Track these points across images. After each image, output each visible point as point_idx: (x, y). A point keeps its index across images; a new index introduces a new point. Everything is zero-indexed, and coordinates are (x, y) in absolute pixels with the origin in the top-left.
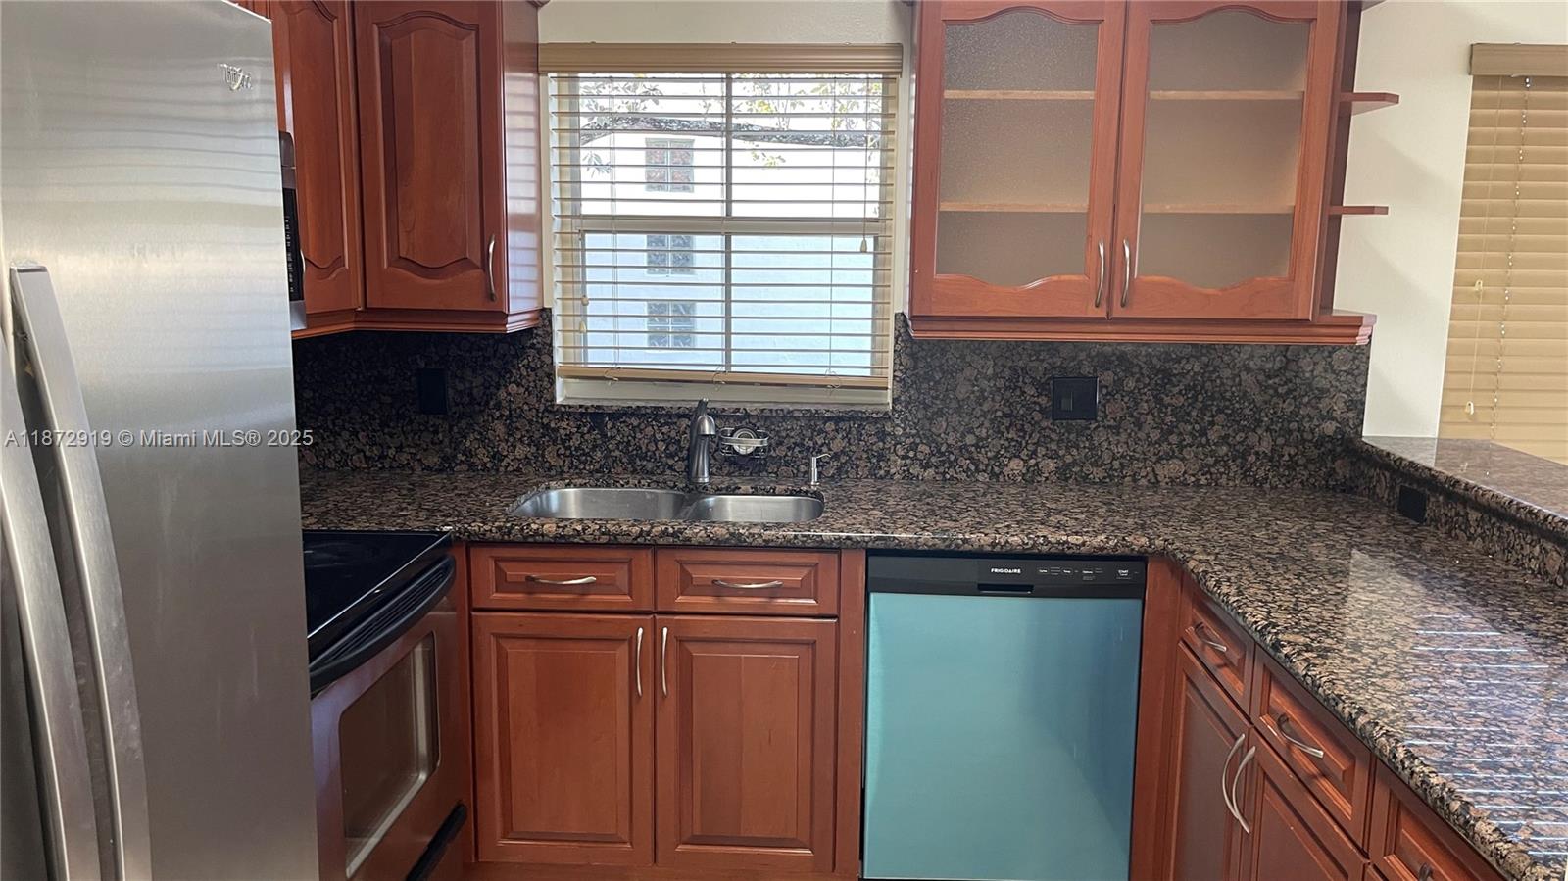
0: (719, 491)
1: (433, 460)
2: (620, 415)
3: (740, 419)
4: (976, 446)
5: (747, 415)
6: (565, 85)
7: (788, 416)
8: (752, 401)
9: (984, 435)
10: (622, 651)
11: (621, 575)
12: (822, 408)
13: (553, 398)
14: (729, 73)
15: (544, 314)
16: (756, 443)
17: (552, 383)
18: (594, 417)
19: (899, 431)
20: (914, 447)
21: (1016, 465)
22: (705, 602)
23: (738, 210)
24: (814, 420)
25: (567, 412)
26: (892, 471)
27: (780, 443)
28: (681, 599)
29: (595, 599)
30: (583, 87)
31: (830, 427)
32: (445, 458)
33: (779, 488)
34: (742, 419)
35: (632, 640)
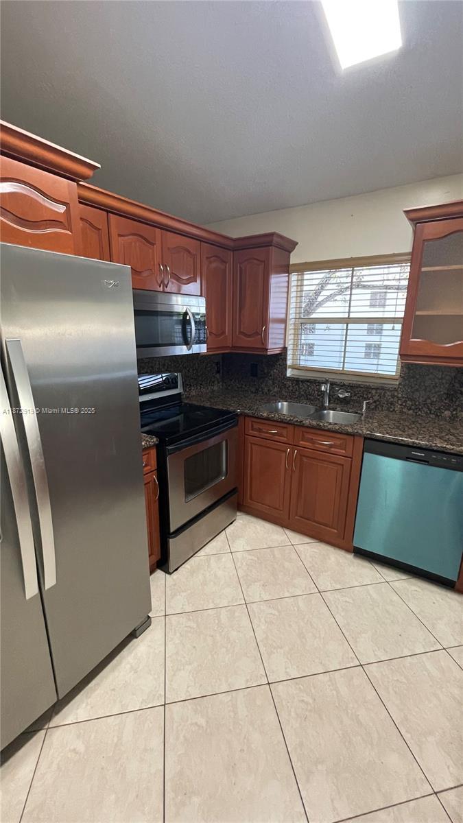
0: (330, 409)
1: (253, 390)
2: (304, 381)
3: (342, 386)
4: (431, 404)
5: (344, 385)
6: (300, 277)
7: (359, 386)
8: (347, 380)
9: (435, 400)
10: (284, 454)
11: (284, 432)
12: (371, 385)
13: (286, 374)
14: (353, 268)
15: (285, 349)
16: (346, 395)
17: (286, 370)
18: (296, 381)
19: (400, 395)
20: (405, 401)
21: (447, 413)
22: (308, 444)
23: (352, 315)
24: (368, 389)
25: (289, 379)
26: (396, 409)
27: (355, 395)
28: (301, 442)
29: (277, 438)
30: (306, 277)
31: (374, 392)
32: (257, 390)
33: (350, 410)
34: (343, 386)
35: (286, 452)
